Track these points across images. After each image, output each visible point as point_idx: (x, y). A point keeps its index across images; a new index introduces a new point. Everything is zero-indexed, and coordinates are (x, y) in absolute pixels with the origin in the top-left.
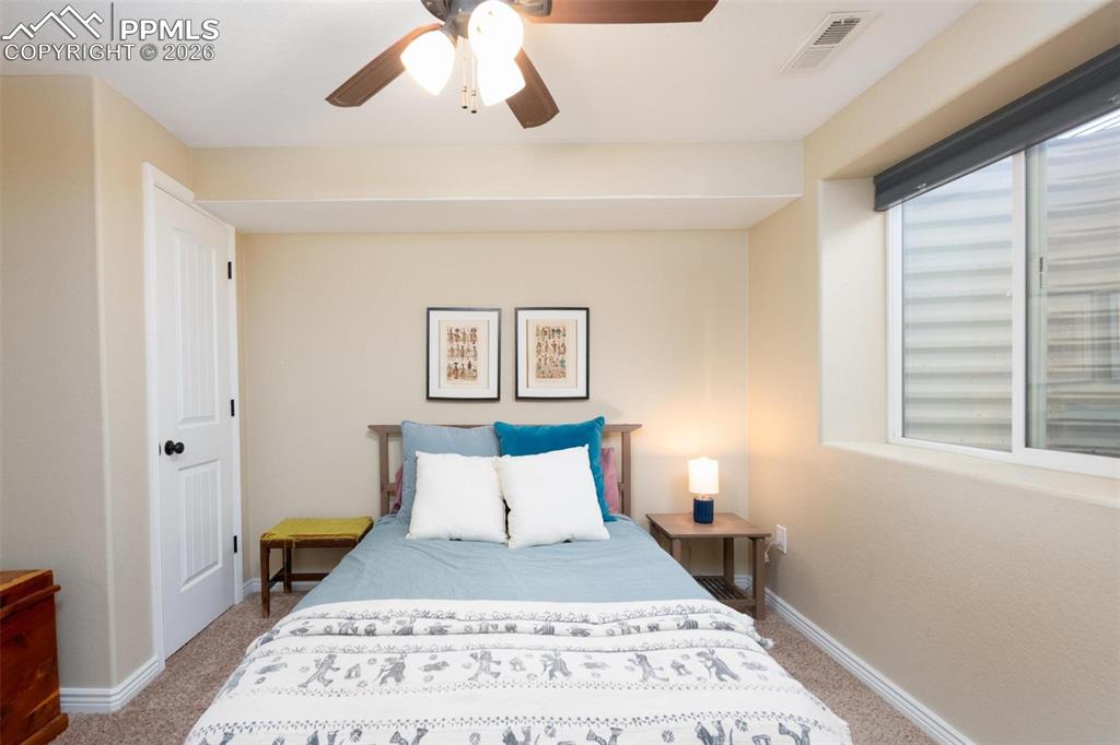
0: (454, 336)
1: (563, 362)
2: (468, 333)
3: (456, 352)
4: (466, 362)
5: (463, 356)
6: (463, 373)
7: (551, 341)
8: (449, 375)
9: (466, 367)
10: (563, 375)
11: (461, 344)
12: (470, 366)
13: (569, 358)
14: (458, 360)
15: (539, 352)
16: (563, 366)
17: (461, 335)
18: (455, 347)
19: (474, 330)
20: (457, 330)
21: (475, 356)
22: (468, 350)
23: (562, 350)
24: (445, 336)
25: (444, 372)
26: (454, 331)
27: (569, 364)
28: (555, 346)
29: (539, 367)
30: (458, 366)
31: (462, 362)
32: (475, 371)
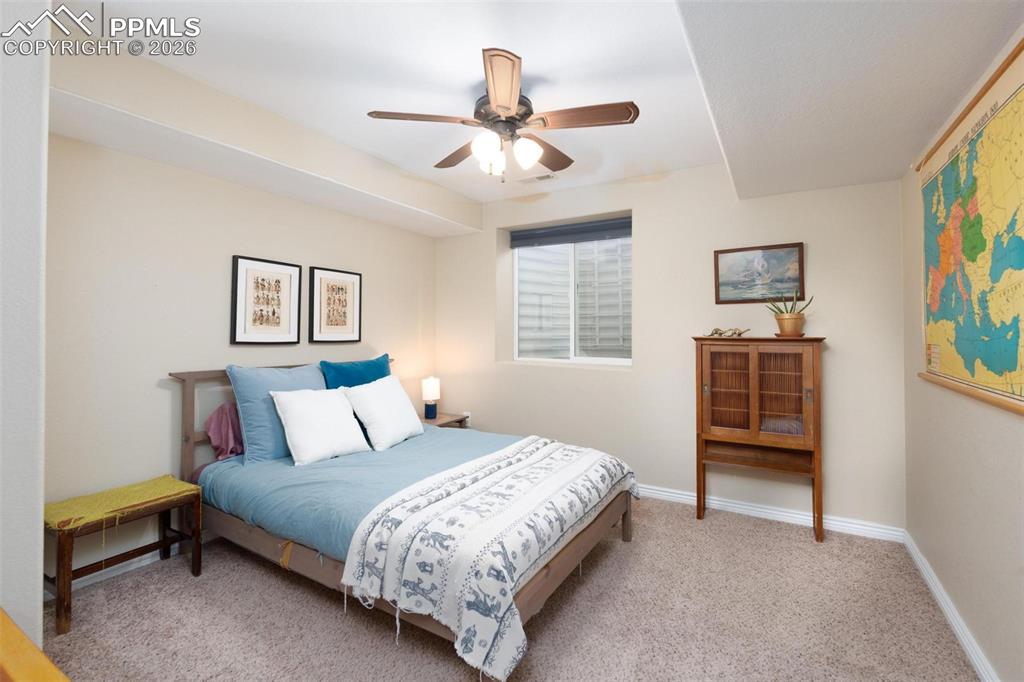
0: (260, 284)
1: (344, 313)
2: (273, 283)
3: (261, 300)
4: (271, 310)
5: (268, 304)
6: (268, 319)
7: (337, 297)
8: (255, 321)
9: (271, 314)
10: (344, 323)
11: (266, 292)
12: (274, 313)
13: (348, 310)
14: (264, 307)
15: (329, 304)
16: (345, 317)
17: (266, 285)
18: (261, 295)
19: (278, 282)
20: (263, 280)
21: (279, 304)
22: (273, 299)
23: (343, 303)
24: (251, 285)
25: (250, 318)
26: (260, 280)
27: (349, 315)
28: (339, 300)
29: (329, 317)
30: (264, 313)
31: (267, 310)
32: (278, 317)
